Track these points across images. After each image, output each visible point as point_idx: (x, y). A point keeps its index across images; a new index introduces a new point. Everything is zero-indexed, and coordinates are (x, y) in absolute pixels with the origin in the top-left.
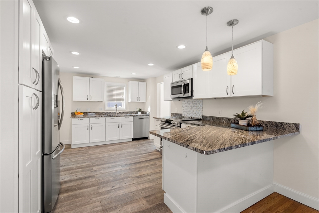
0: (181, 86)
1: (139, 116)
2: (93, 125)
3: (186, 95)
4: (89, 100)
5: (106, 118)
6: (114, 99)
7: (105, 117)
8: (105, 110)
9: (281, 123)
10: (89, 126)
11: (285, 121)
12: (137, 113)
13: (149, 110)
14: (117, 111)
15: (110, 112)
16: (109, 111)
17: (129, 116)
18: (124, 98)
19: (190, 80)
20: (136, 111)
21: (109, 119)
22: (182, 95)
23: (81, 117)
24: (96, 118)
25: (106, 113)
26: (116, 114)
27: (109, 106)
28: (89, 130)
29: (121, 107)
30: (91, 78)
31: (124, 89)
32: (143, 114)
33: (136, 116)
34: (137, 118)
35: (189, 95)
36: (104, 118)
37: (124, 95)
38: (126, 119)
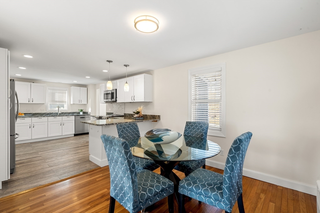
0: (109, 93)
1: (80, 115)
2: (34, 124)
3: (113, 100)
4: (31, 102)
5: (49, 117)
6: (56, 102)
7: (47, 116)
8: (47, 111)
9: (154, 115)
10: (31, 124)
11: (156, 115)
12: (79, 113)
13: (89, 110)
14: (59, 112)
16: (52, 112)
17: (71, 115)
18: (66, 100)
19: (115, 90)
20: (78, 111)
21: (51, 119)
22: (110, 100)
23: (23, 117)
24: (38, 118)
25: (48, 114)
26: (58, 114)
27: (51, 107)
28: (31, 128)
29: (64, 108)
30: (32, 84)
31: (67, 93)
32: (85, 114)
33: (78, 115)
34: (78, 118)
35: (114, 100)
36: (47, 118)
37: (67, 98)
38: (68, 118)
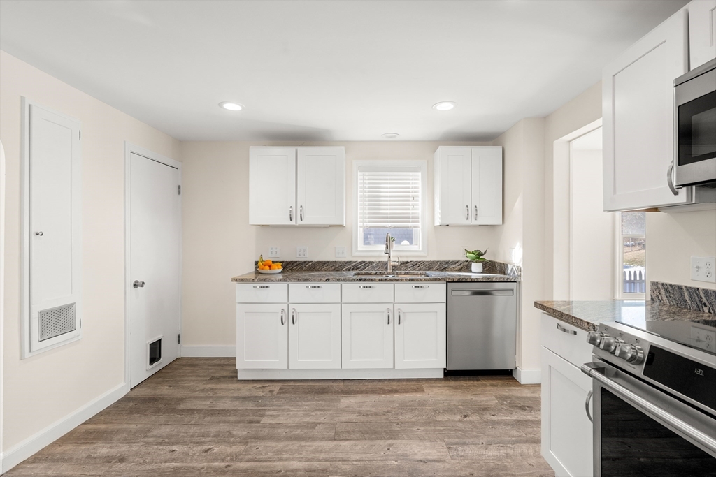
1: (472, 281)
2: (299, 308)
4: (297, 222)
5: (344, 285)
6: (385, 217)
7: (339, 280)
8: (355, 253)
10: (286, 310)
12: (467, 267)
13: (515, 256)
14: (392, 259)
15: (371, 263)
16: (368, 260)
17: (433, 280)
18: (420, 212)
20: (462, 258)
21: (353, 290)
24: (310, 285)
25: (356, 267)
26: (390, 271)
28: (286, 324)
29: (411, 243)
30: (301, 149)
31: (420, 181)
32: (493, 272)
33: (461, 280)
34: (464, 292)
36: (337, 285)
37: (420, 202)
38: (419, 292)
